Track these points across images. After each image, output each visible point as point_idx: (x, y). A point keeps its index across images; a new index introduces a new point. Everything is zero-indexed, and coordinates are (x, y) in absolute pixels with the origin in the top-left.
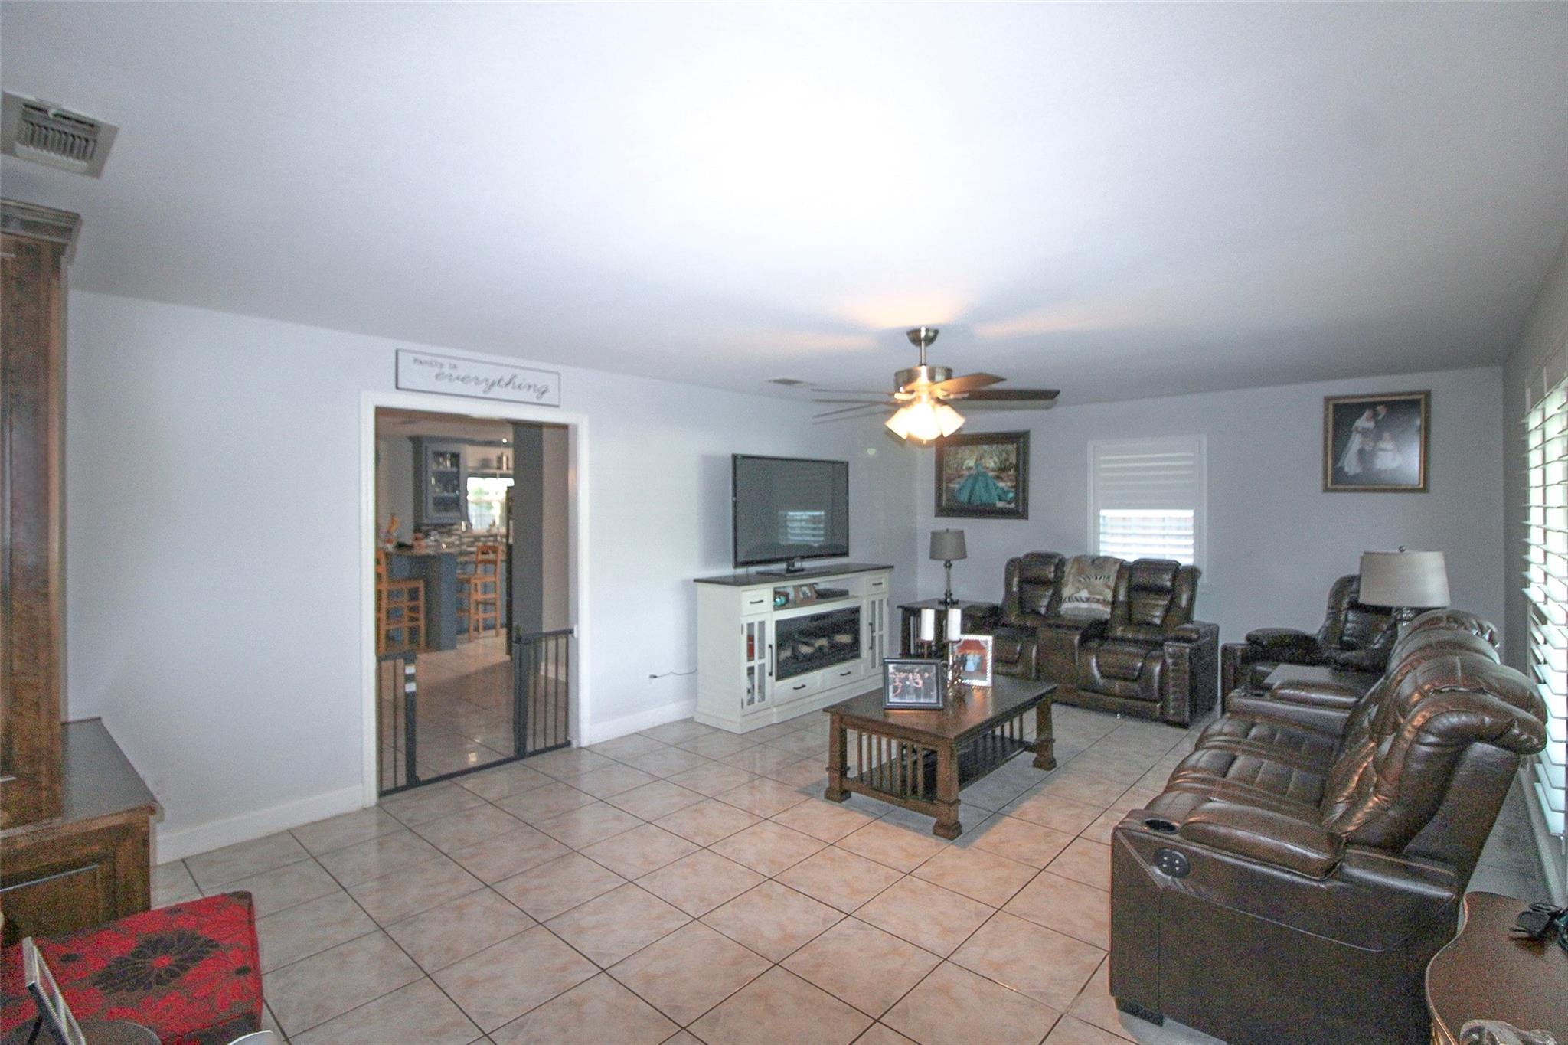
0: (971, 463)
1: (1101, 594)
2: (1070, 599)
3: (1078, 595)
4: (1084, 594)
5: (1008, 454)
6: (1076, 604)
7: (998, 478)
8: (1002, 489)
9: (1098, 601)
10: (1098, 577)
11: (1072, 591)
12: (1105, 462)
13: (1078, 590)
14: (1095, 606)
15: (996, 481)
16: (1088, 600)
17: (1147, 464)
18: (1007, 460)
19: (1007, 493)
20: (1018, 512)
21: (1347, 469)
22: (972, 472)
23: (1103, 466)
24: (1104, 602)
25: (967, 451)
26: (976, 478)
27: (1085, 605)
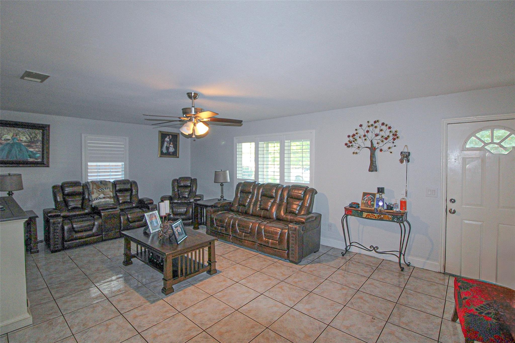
0: (9, 137)
1: (109, 195)
2: (96, 199)
3: (100, 197)
4: (102, 195)
5: (36, 134)
6: (100, 200)
7: (28, 146)
8: (32, 152)
9: (108, 198)
10: (107, 188)
11: (97, 195)
12: (89, 143)
13: (99, 194)
14: (108, 199)
15: (28, 148)
16: (104, 198)
17: (102, 145)
18: (35, 137)
19: (36, 154)
20: (44, 164)
21: (163, 151)
22: (9, 142)
23: (89, 145)
24: (110, 198)
25: (6, 130)
26: (12, 145)
27: (103, 200)
